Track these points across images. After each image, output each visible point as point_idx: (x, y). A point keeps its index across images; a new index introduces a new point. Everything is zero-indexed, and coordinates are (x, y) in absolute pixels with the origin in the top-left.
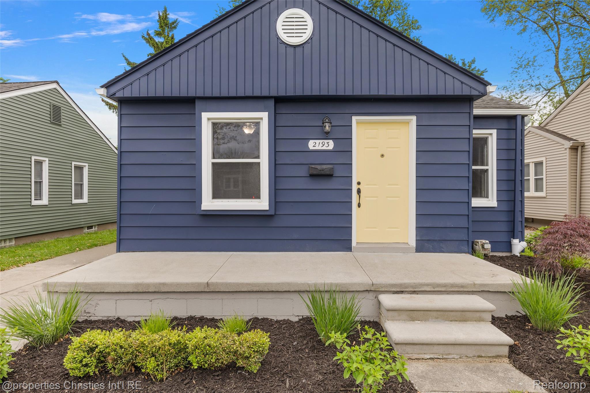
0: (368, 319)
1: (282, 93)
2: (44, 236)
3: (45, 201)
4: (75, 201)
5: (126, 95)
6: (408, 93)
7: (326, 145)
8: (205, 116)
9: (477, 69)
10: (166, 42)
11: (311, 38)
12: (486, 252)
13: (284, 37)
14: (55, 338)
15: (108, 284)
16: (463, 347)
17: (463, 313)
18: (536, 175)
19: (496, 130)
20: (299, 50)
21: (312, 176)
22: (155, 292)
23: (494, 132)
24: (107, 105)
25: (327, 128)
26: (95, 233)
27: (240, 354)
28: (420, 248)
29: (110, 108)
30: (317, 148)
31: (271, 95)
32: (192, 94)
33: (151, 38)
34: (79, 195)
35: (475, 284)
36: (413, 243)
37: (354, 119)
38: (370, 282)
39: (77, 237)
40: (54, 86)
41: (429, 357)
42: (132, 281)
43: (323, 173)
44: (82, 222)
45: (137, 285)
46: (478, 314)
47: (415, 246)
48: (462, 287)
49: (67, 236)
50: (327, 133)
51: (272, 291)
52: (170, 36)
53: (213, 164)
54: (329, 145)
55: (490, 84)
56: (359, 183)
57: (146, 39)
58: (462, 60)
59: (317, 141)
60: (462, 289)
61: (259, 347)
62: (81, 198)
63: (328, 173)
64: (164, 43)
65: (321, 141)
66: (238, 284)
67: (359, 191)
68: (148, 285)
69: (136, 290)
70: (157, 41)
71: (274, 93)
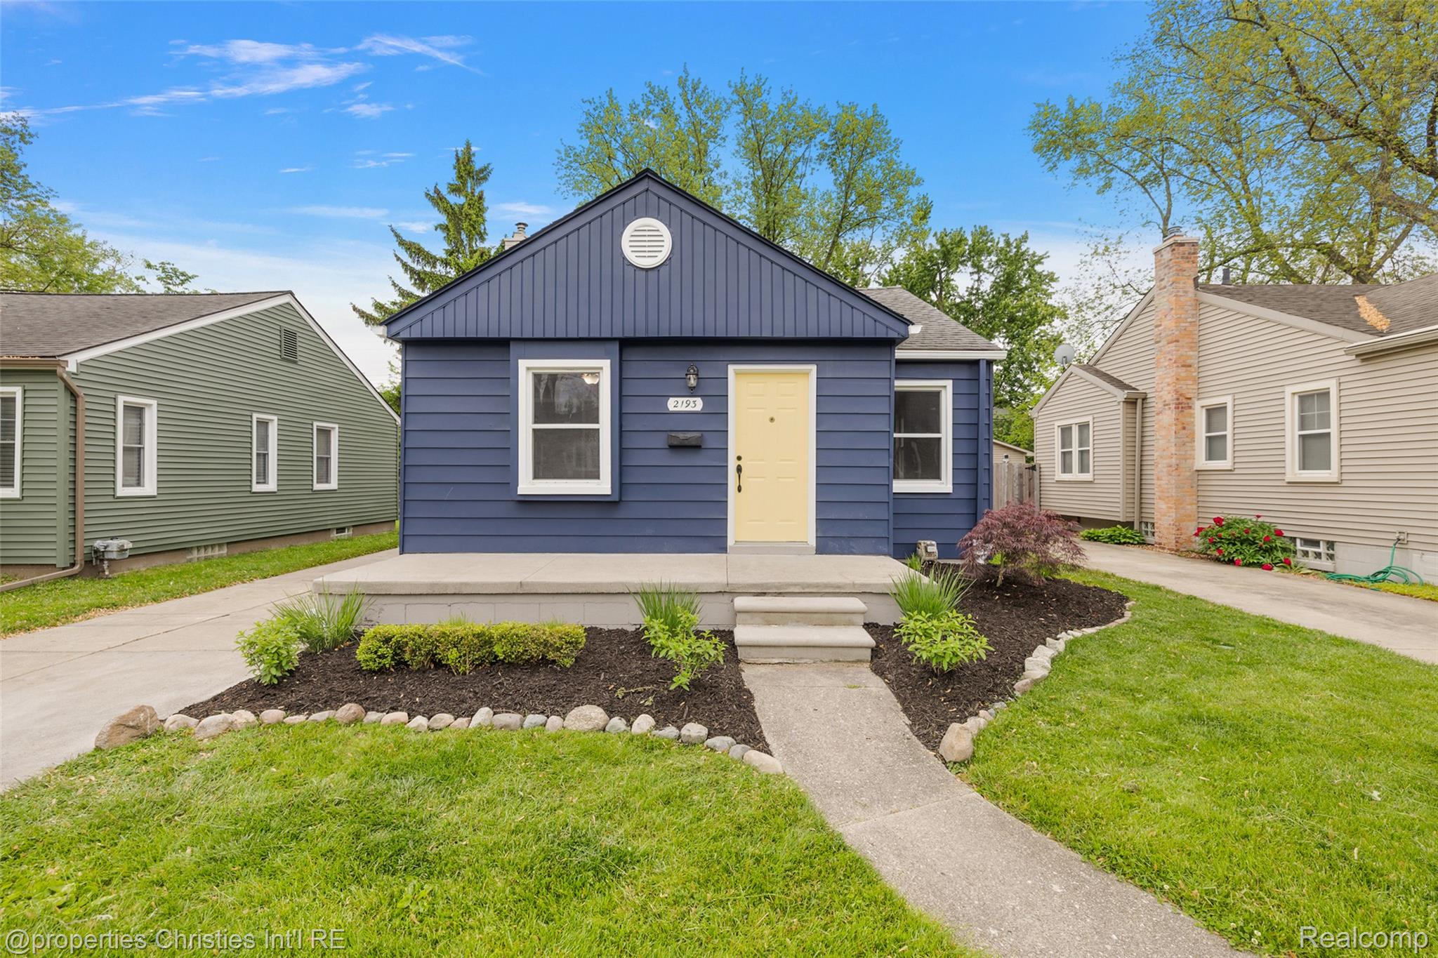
0: (721, 629)
1: (629, 334)
2: (270, 541)
3: (272, 486)
4: (317, 487)
5: (413, 336)
6: (801, 334)
7: (692, 404)
8: (523, 364)
9: (1031, 252)
10: (469, 204)
11: (669, 259)
12: (932, 558)
13: (631, 257)
14: (336, 643)
15: (396, 584)
16: (818, 650)
17: (830, 615)
18: (1081, 445)
19: (951, 382)
20: (652, 275)
21: (672, 447)
22: (454, 594)
23: (949, 383)
24: (363, 317)
25: (693, 382)
26: (350, 539)
27: (551, 645)
28: (821, 550)
29: (367, 323)
30: (679, 409)
31: (614, 336)
32: (505, 334)
33: (442, 198)
34: (325, 477)
35: (854, 584)
36: (812, 542)
37: (732, 368)
38: (725, 581)
39: (321, 544)
40: (287, 299)
41: (776, 661)
42: (427, 581)
43: (686, 443)
44: (329, 520)
45: (433, 585)
46: (847, 617)
47: (814, 544)
48: (839, 587)
49: (304, 543)
50: (692, 388)
51: (603, 593)
52: (476, 194)
53: (535, 431)
54: (697, 404)
55: (913, 324)
56: (739, 458)
57: (431, 199)
58: (1004, 236)
59: (680, 400)
60: (838, 591)
61: (572, 637)
62: (327, 481)
63: (694, 443)
64: (466, 206)
65: (685, 399)
66: (559, 585)
67: (739, 469)
68: (446, 585)
69: (431, 592)
70: (452, 202)
71: (619, 335)
